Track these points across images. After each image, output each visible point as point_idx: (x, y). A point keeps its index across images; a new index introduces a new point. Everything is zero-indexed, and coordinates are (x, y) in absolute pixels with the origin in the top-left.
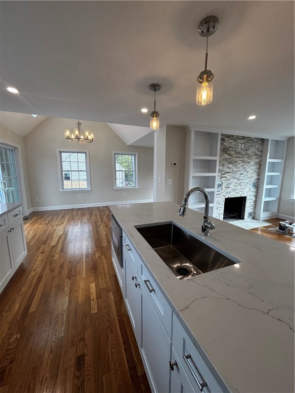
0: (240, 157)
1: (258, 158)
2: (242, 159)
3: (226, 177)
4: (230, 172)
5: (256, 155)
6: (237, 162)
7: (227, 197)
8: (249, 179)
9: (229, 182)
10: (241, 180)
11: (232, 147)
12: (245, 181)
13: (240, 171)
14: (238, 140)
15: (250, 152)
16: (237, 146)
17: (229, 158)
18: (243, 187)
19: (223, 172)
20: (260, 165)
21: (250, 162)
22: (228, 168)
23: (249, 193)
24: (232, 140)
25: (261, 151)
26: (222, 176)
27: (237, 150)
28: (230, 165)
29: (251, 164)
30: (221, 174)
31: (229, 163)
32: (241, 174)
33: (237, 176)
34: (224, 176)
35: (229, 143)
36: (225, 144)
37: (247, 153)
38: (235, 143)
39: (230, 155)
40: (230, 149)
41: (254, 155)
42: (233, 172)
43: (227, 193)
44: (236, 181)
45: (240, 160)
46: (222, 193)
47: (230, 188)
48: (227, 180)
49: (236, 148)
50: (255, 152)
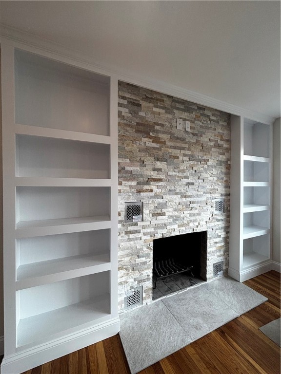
0: (183, 149)
1: (224, 154)
2: (187, 152)
3: (151, 191)
4: (160, 180)
5: (218, 146)
6: (178, 158)
7: (159, 236)
8: (209, 195)
9: (161, 201)
10: (190, 196)
11: (163, 125)
12: (199, 199)
13: (187, 177)
14: (175, 111)
15: (204, 139)
16: (174, 124)
17: (154, 148)
18: (194, 212)
19: (141, 180)
20: (228, 168)
21: (206, 161)
22: (154, 170)
23: (212, 224)
24: (160, 107)
25: (229, 141)
26: (139, 187)
27: (174, 131)
28: (159, 164)
29: (209, 163)
30: (138, 184)
31: (158, 159)
32: (189, 184)
33: (181, 187)
34: (146, 187)
35: (154, 113)
36: (142, 114)
37: (198, 141)
38: (170, 116)
39: (156, 140)
40: (157, 127)
41: (215, 146)
42: (170, 179)
43: (157, 227)
44: (177, 199)
45: (185, 155)
46: (144, 227)
47: (164, 214)
48: (156, 196)
49: (172, 127)
50: (216, 141)
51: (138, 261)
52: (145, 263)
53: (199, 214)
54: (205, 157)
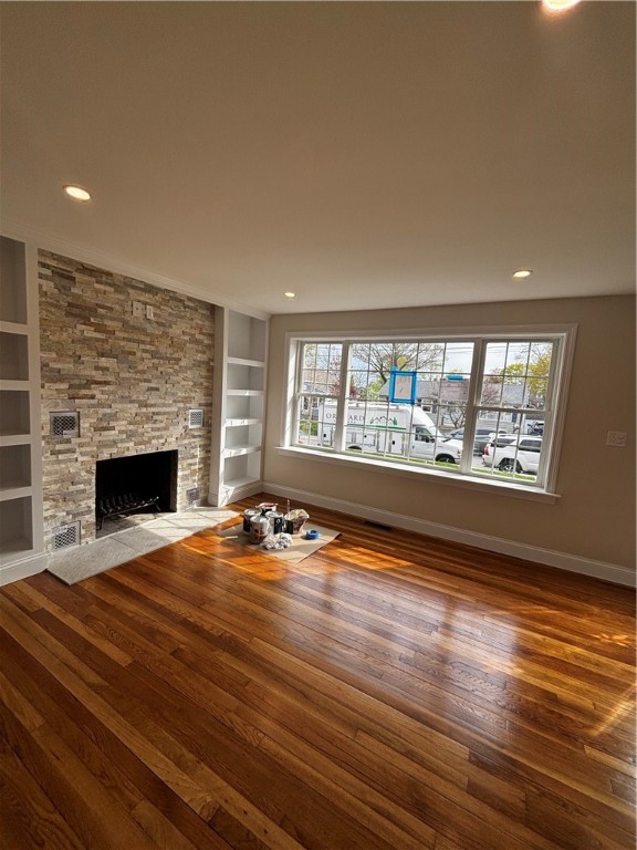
0: (143, 342)
1: (204, 353)
2: (148, 347)
3: (93, 397)
4: (107, 383)
5: (198, 342)
6: (134, 354)
7: (105, 456)
8: (181, 405)
9: (108, 411)
10: (152, 406)
11: (111, 309)
12: (167, 410)
13: (149, 381)
14: (131, 291)
15: (175, 331)
16: (128, 309)
17: (97, 340)
18: (158, 425)
19: (76, 382)
20: (211, 370)
21: (178, 360)
22: (97, 368)
23: (186, 441)
24: (106, 284)
25: (211, 336)
26: (73, 392)
27: (127, 317)
28: (104, 362)
29: (182, 363)
30: (71, 387)
31: (102, 355)
32: (150, 389)
33: (139, 393)
34: (84, 392)
35: (97, 291)
36: (75, 290)
37: (165, 334)
38: (121, 297)
39: (99, 328)
40: (101, 311)
41: (191, 342)
42: (120, 382)
43: (102, 445)
44: (134, 408)
45: (145, 351)
46: (81, 445)
47: (113, 428)
48: (100, 405)
49: (125, 312)
50: (193, 335)
51: (72, 488)
52: (84, 491)
53: (166, 428)
54: (176, 355)
